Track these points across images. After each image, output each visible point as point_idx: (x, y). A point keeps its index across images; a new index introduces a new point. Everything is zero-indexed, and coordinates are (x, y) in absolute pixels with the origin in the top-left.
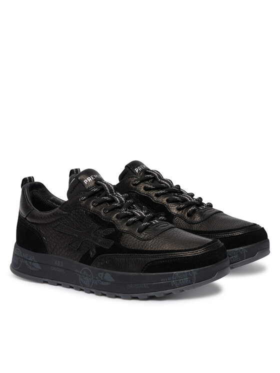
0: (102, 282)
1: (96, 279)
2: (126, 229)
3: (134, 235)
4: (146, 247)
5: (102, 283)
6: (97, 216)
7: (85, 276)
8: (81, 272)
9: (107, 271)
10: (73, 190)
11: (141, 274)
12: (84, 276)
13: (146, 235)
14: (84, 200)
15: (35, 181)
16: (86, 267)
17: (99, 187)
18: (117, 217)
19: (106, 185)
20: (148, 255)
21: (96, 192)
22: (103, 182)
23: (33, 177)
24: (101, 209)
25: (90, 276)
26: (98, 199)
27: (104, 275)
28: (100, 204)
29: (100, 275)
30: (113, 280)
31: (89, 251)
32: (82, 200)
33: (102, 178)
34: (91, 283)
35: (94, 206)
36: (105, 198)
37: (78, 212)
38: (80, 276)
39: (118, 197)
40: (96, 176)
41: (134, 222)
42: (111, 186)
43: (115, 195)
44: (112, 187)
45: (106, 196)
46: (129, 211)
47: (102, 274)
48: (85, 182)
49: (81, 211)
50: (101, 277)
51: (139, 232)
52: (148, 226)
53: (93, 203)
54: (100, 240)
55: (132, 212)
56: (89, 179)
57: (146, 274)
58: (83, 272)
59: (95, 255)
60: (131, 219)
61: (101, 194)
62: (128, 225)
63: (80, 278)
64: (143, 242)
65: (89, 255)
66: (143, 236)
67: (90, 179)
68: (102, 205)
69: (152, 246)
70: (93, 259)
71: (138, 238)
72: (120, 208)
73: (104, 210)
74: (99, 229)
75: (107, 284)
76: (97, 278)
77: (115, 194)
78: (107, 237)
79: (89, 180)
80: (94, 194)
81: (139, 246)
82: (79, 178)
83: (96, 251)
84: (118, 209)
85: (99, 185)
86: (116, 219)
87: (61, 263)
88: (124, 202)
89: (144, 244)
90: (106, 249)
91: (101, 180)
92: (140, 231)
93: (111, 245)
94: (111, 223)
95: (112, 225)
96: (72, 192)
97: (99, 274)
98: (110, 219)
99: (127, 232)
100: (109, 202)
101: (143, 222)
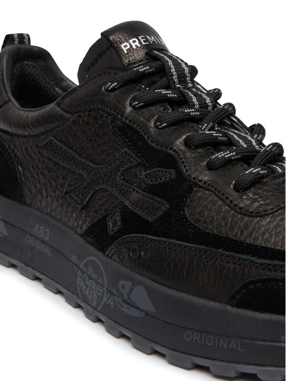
0: (125, 306)
1: (112, 294)
2: (206, 177)
3: (224, 198)
4: (251, 233)
5: (125, 309)
6: (138, 132)
7: (90, 278)
8: (82, 266)
9: (140, 278)
10: (93, 64)
11: (229, 308)
12: (87, 278)
13: (255, 200)
14: (114, 90)
15: (32, 44)
16: (96, 257)
17: (155, 64)
18: (187, 143)
19: (170, 63)
20: (255, 259)
21: (144, 75)
22: (166, 54)
23: (28, 35)
24: (152, 116)
25: (100, 281)
26: (145, 91)
27: (131, 289)
28: (149, 104)
29: (123, 287)
30: (150, 308)
31: (104, 218)
32: (107, 90)
33: (164, 46)
34: (100, 299)
35: (134, 107)
36: (164, 92)
37: (95, 118)
38: (79, 273)
39: (196, 95)
40: (152, 39)
41: (229, 162)
42: (183, 65)
43: (189, 89)
44: (186, 68)
45: (167, 87)
46: (218, 131)
47: (128, 284)
48: (125, 46)
49: (102, 116)
50: (125, 292)
51: (236, 189)
52: (263, 176)
53: (133, 100)
54: (135, 196)
55: (225, 135)
56: (135, 43)
57: (242, 312)
58: (86, 265)
59: (119, 231)
60: (221, 155)
61: (154, 82)
62: (211, 167)
63: (79, 279)
64: (246, 219)
65: (105, 227)
66: (248, 202)
67: (137, 43)
68: (153, 108)
69: (267, 235)
70: (114, 238)
71: (233, 207)
72: (197, 120)
73: (156, 121)
74: (137, 166)
75: (137, 314)
76: (114, 291)
77: (190, 85)
78: (153, 190)
79: (133, 45)
80: (140, 78)
81: (232, 229)
82: (111, 38)
83: (122, 220)
84: (192, 124)
85: (156, 58)
86: (183, 148)
87: (45, 233)
88: (210, 108)
89: (247, 226)
90: (148, 221)
91: (163, 49)
92: (241, 188)
93: (160, 213)
94: (170, 155)
95: (170, 161)
96: (89, 69)
97: (121, 283)
98: (170, 145)
99: (207, 187)
100: (173, 103)
101: (249, 165)
